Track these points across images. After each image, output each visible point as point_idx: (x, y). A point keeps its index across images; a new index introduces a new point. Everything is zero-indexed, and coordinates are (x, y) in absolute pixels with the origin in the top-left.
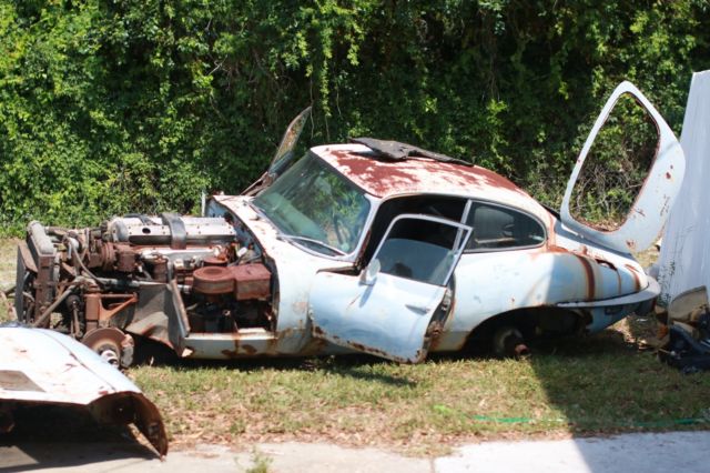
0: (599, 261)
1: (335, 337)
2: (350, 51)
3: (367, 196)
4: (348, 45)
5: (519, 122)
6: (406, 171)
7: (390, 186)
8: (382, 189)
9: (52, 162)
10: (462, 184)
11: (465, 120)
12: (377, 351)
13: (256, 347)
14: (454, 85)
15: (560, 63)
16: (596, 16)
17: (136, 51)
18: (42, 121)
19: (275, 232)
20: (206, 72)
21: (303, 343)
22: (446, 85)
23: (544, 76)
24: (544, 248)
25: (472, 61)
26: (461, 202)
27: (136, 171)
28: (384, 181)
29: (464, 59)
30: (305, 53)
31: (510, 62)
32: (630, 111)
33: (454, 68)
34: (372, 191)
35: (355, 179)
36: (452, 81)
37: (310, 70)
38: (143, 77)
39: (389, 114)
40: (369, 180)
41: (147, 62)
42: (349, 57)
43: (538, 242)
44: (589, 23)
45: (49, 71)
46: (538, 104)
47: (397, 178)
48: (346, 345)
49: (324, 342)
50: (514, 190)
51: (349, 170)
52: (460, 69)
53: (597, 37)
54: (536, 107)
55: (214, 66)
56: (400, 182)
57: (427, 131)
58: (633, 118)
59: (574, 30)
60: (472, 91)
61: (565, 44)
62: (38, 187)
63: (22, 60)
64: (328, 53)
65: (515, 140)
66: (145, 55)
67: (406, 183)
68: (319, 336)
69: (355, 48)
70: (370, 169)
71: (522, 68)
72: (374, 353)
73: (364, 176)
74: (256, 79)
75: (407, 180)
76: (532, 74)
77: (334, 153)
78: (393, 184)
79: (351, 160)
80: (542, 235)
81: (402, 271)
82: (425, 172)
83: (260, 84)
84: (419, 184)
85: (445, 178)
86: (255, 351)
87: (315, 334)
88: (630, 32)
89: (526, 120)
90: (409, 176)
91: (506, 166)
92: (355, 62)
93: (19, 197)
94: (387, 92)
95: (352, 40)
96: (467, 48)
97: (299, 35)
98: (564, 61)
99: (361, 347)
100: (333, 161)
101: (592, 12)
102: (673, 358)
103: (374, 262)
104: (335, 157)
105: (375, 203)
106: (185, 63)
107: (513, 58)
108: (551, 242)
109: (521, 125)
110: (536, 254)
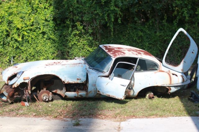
0: (173, 74)
1: (103, 93)
2: (119, 19)
3: (111, 57)
4: (118, 18)
5: (165, 38)
6: (122, 51)
7: (118, 55)
8: (115, 56)
9: (41, 49)
10: (137, 54)
11: (151, 38)
12: (113, 96)
13: (83, 95)
14: (148, 28)
15: (176, 22)
16: (186, 10)
17: (63, 20)
18: (38, 38)
19: (88, 66)
20: (81, 25)
21: (95, 94)
22: (146, 28)
23: (172, 26)
24: (158, 71)
25: (152, 22)
26: (136, 59)
27: (63, 52)
28: (116, 54)
29: (150, 22)
30: (107, 20)
31: (163, 22)
32: (196, 35)
33: (148, 24)
34: (113, 56)
35: (109, 53)
36: (147, 27)
37: (108, 24)
38: (65, 27)
39: (130, 36)
40: (112, 53)
41: (65, 23)
42: (118, 21)
43: (157, 69)
44: (183, 12)
45: (40, 25)
46: (171, 33)
47: (120, 53)
48: (105, 95)
49: (100, 94)
50: (151, 56)
51: (108, 51)
52: (150, 24)
53: (186, 15)
54: (170, 34)
55: (83, 24)
56: (120, 54)
57: (140, 41)
58: (196, 37)
59: (180, 14)
60: (153, 30)
61: (178, 17)
62: (37, 56)
63: (33, 22)
64: (113, 20)
65: (164, 43)
66: (65, 21)
67: (122, 54)
68: (99, 93)
69: (120, 19)
70: (113, 50)
71: (166, 24)
72: (112, 97)
73: (111, 52)
74: (94, 27)
75: (122, 53)
76: (169, 26)
77: (105, 47)
78: (118, 54)
79: (109, 48)
80: (158, 68)
81: (119, 76)
82: (128, 51)
83: (95, 28)
84: (125, 55)
85: (132, 53)
86: (83, 96)
87: (98, 92)
88: (195, 14)
89: (167, 38)
90: (123, 52)
91: (162, 50)
92: (120, 22)
93: (32, 58)
94: (130, 30)
95: (119, 17)
96: (151, 19)
97: (105, 15)
98: (177, 22)
99: (109, 95)
100: (104, 49)
101: (185, 9)
102: (192, 99)
103: (113, 74)
104: (105, 48)
105: (114, 59)
106: (75, 23)
107: (163, 21)
108: (160, 69)
109: (166, 39)
110: (156, 72)
